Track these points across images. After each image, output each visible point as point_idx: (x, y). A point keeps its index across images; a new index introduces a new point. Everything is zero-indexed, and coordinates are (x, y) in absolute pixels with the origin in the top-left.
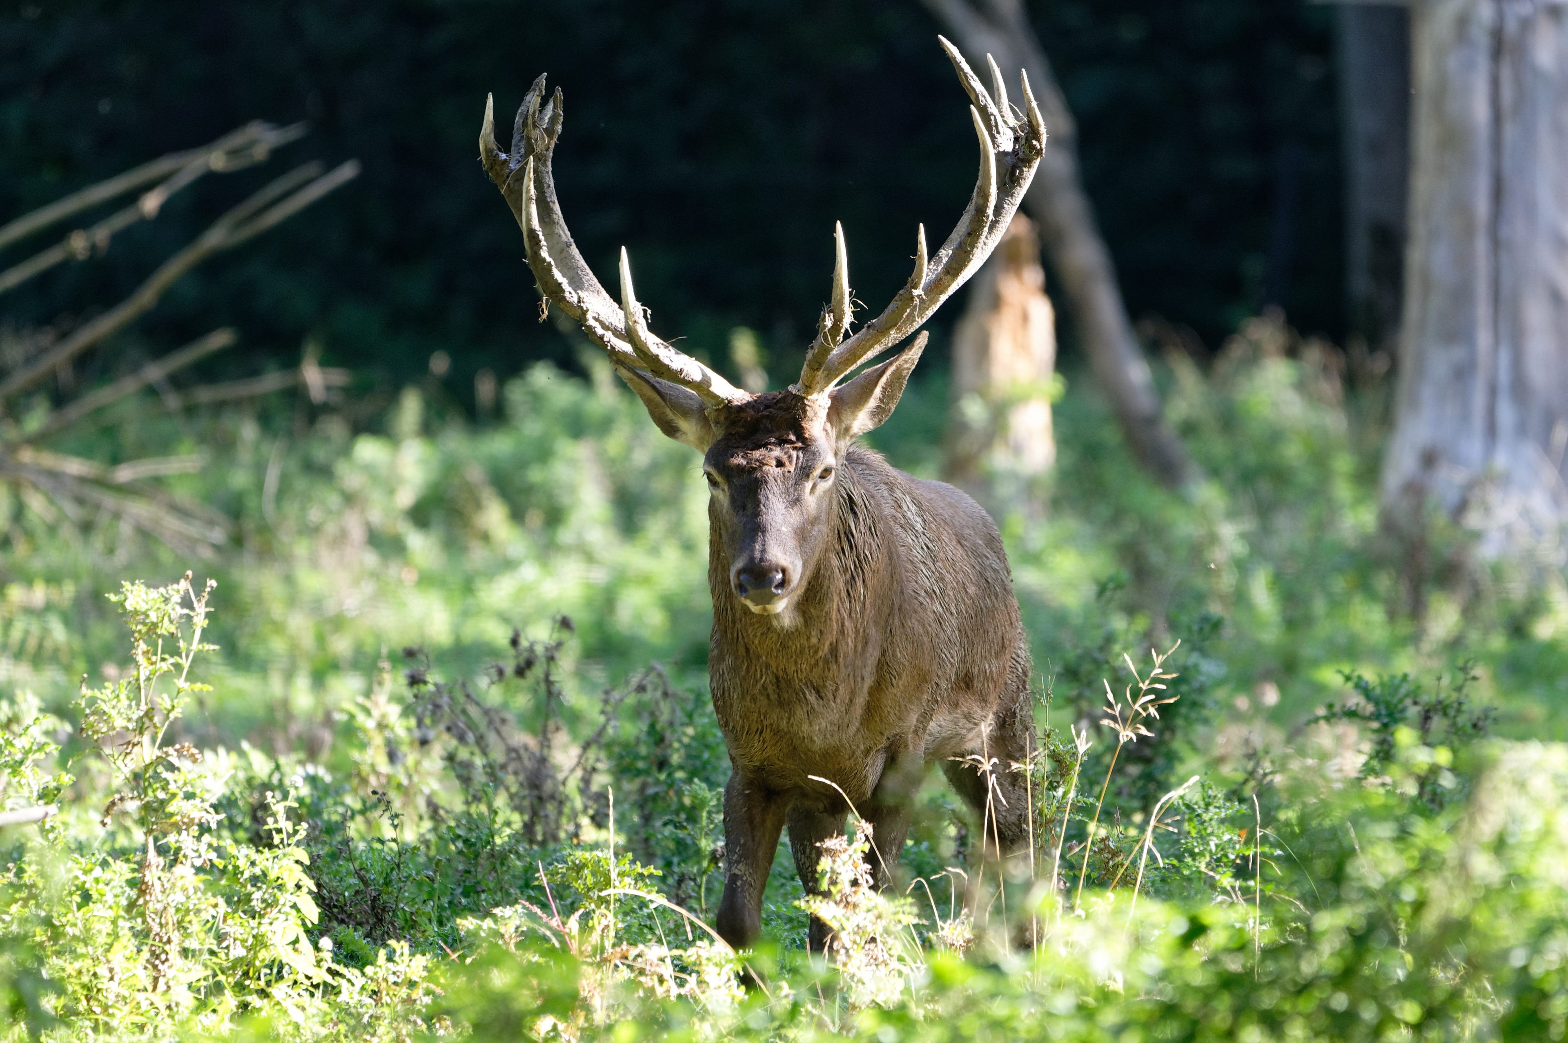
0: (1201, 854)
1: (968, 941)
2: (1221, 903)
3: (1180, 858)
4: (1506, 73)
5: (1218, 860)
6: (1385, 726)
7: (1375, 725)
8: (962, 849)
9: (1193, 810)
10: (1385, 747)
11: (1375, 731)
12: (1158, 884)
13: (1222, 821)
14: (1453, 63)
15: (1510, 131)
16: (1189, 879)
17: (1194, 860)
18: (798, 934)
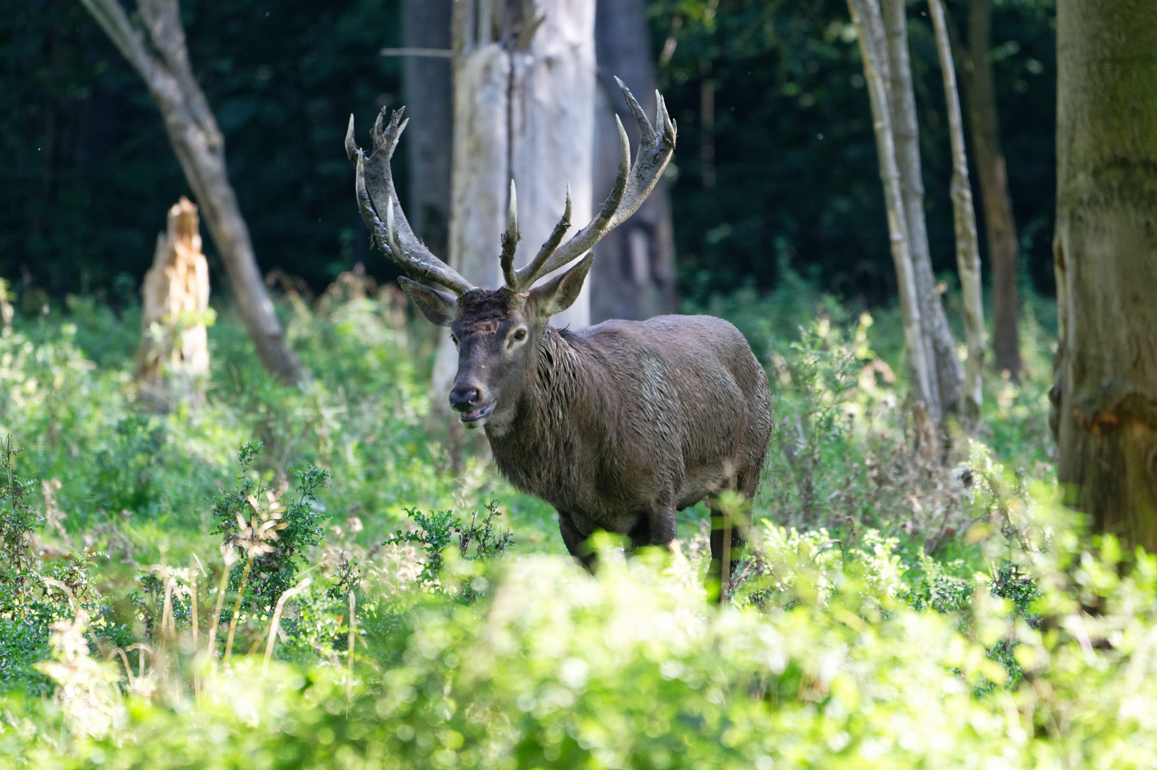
0: (311, 633)
1: (153, 693)
2: (325, 666)
3: (297, 635)
4: (516, 103)
5: (323, 637)
6: (436, 546)
7: (429, 545)
8: (149, 629)
9: (306, 603)
10: (437, 560)
11: (429, 550)
12: (282, 654)
13: (326, 611)
14: (480, 97)
15: (518, 143)
16: (303, 650)
17: (306, 636)
18: (37, 687)
